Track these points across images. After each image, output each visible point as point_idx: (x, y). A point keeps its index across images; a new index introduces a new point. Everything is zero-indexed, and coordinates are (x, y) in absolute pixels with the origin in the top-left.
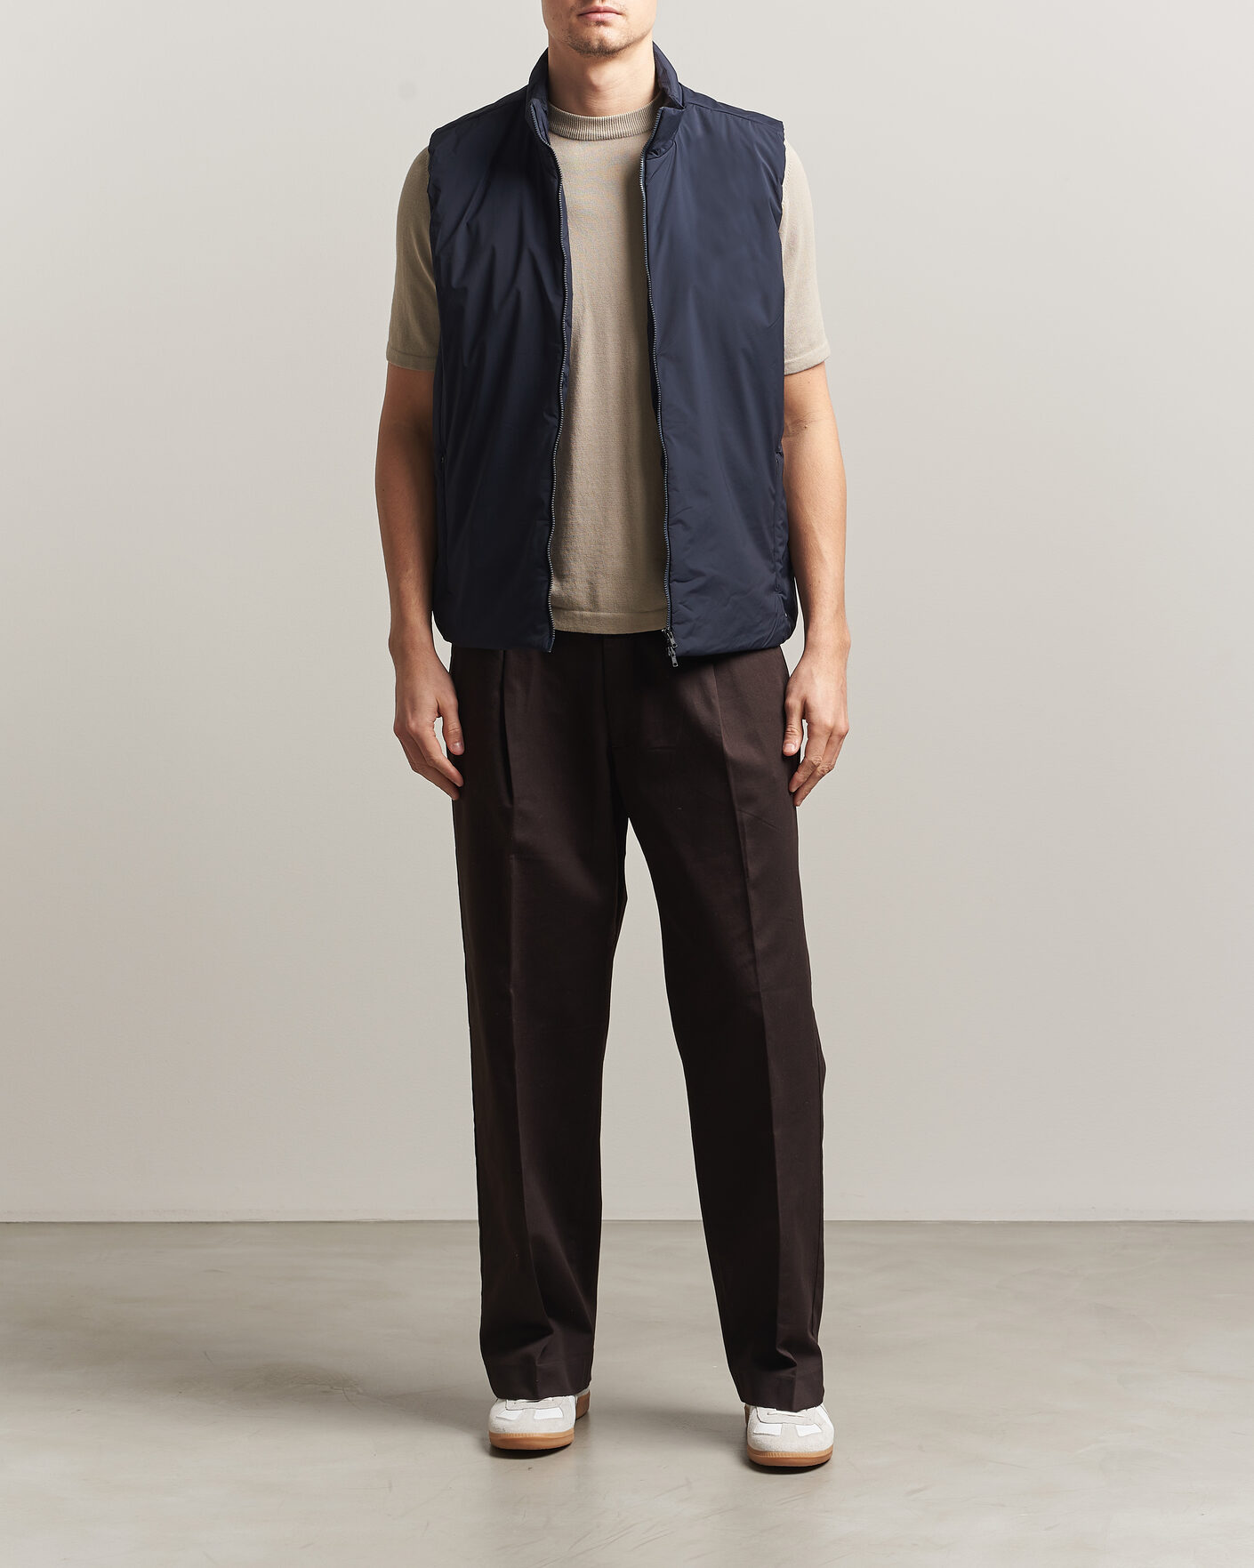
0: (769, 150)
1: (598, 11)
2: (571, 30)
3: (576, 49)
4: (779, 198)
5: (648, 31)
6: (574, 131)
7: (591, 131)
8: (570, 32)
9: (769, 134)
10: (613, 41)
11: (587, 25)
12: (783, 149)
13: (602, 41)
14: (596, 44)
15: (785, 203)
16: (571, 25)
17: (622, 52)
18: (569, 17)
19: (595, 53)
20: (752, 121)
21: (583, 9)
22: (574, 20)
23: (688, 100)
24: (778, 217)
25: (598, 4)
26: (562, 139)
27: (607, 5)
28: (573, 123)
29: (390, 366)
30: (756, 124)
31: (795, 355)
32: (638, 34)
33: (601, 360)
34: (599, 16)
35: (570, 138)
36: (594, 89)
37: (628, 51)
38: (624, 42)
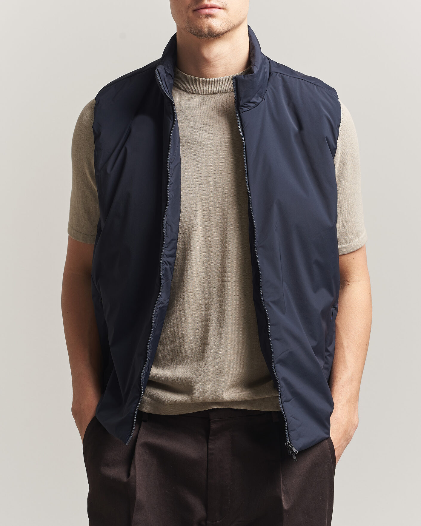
0: (329, 104)
1: (206, 7)
2: (189, 21)
3: (194, 34)
4: (336, 138)
5: (244, 20)
6: (194, 88)
7: (206, 88)
8: (188, 23)
9: (328, 95)
10: (218, 28)
11: (200, 17)
12: (339, 105)
13: (210, 28)
14: (206, 30)
15: (339, 142)
16: (189, 17)
17: (225, 34)
18: (187, 12)
19: (206, 36)
20: (317, 85)
21: (196, 7)
22: (191, 14)
23: (274, 69)
24: (333, 150)
25: (206, 2)
26: (185, 93)
27: (213, 3)
28: (193, 82)
29: (69, 238)
30: (319, 88)
31: (347, 242)
32: (236, 22)
33: (207, 246)
34: (207, 11)
35: (191, 93)
36: (206, 62)
37: (230, 33)
38: (226, 28)
